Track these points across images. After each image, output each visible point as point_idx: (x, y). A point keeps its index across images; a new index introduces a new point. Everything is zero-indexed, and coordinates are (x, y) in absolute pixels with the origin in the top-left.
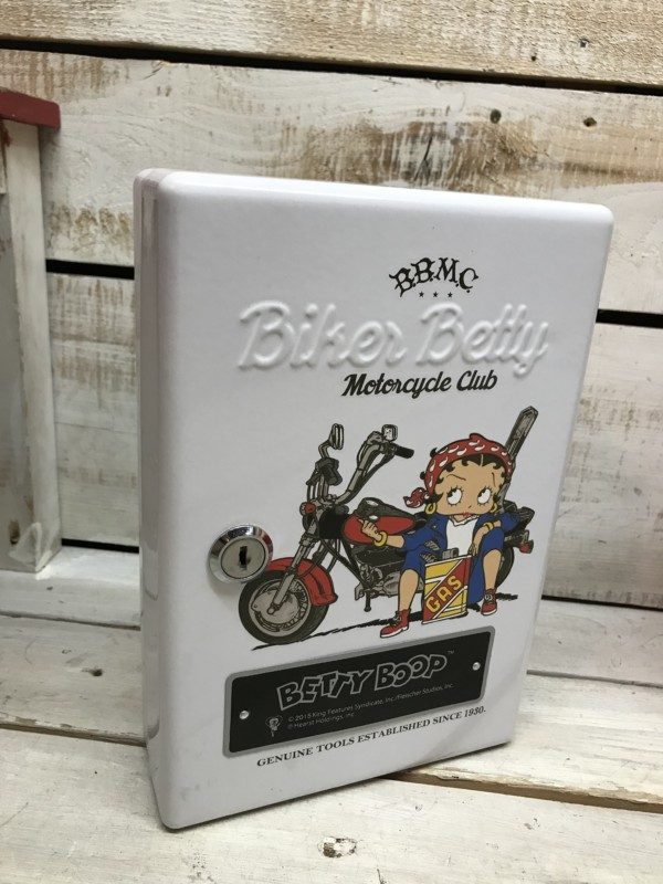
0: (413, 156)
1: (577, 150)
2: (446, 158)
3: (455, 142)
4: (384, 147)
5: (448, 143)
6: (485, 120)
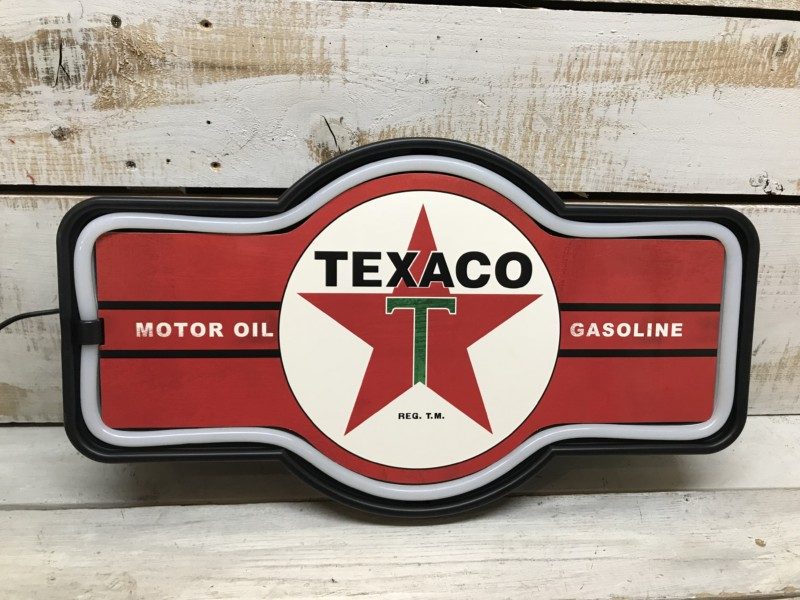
0: (48, 62)
1: (202, 50)
2: (81, 62)
3: (85, 47)
4: (18, 55)
5: (78, 47)
6: (107, 25)
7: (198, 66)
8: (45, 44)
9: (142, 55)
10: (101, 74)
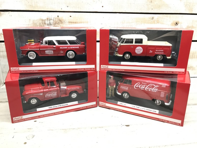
7: (69, 22)
8: (48, 20)
9: (61, 21)
10: (55, 24)
